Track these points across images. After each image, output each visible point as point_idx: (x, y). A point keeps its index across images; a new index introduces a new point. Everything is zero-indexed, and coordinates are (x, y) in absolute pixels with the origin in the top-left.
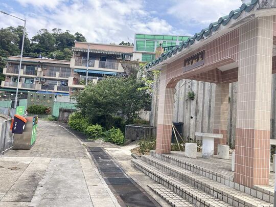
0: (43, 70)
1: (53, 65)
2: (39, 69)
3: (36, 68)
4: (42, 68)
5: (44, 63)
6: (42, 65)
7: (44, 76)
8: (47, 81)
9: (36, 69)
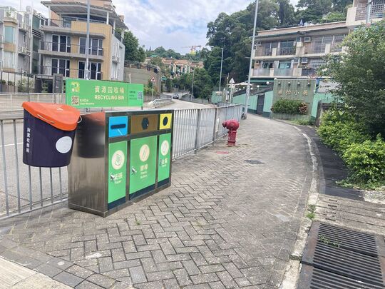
0: (304, 44)
1: (321, 33)
2: (299, 44)
3: (294, 42)
4: (303, 41)
5: (307, 32)
6: (303, 36)
7: (306, 53)
8: (312, 61)
9: (294, 45)
